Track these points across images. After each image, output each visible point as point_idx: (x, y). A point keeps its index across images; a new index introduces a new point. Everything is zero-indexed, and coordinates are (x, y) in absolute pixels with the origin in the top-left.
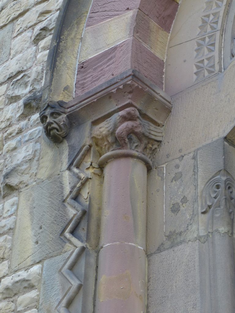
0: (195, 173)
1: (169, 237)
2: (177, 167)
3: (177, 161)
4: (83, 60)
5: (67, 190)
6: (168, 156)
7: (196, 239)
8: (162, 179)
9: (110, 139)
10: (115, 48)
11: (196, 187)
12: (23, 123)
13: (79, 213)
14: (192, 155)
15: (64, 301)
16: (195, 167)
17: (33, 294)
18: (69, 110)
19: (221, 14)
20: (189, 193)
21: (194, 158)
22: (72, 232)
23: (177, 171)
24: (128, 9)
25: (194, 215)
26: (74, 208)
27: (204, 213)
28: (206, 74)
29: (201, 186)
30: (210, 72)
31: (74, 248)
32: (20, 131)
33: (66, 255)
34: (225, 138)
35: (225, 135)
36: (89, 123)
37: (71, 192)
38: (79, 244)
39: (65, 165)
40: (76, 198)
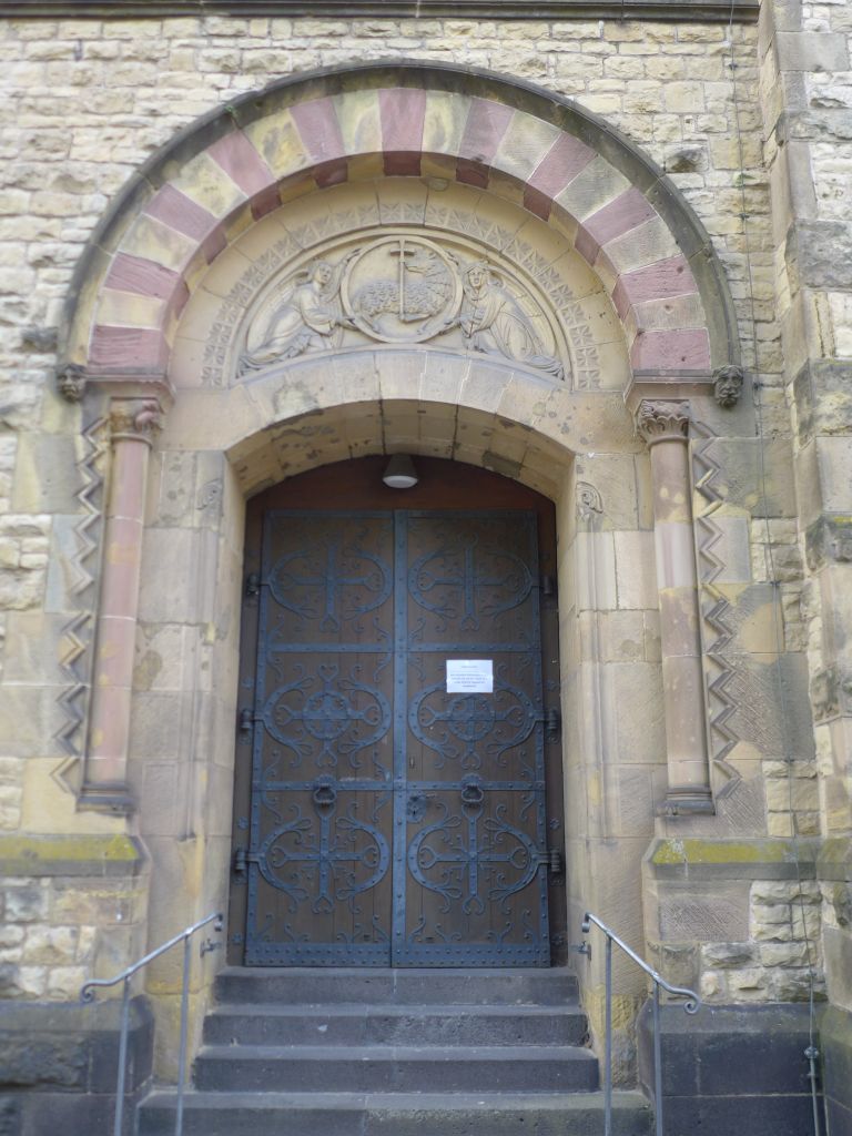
4: (100, 323)
6: (168, 445)
7: (189, 528)
8: (161, 464)
9: (129, 422)
10: (140, 331)
11: (194, 485)
13: (96, 483)
15: (80, 557)
16: (195, 467)
18: (88, 376)
20: (188, 488)
22: (88, 497)
23: (176, 463)
24: (156, 295)
25: (190, 508)
26: (89, 475)
27: (200, 509)
28: (213, 383)
29: (199, 486)
30: (216, 383)
31: (88, 513)
33: (83, 517)
34: (226, 453)
35: (226, 448)
38: (96, 512)
39: (78, 427)
40: (91, 465)
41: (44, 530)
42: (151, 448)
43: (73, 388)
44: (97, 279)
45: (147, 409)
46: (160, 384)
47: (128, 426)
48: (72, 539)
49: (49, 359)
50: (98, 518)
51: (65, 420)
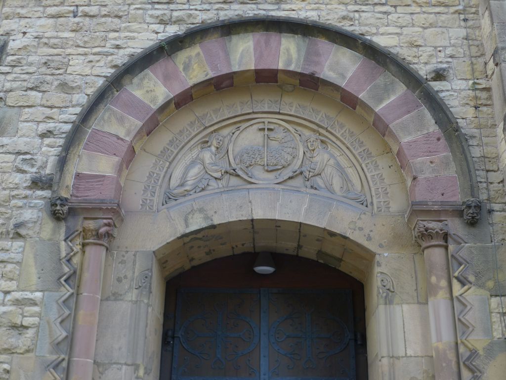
0: (134, 264)
1: (114, 294)
2: (123, 256)
3: (124, 253)
4: (79, 171)
5: (63, 254)
6: (118, 247)
7: (130, 301)
8: (113, 259)
9: (94, 233)
10: (104, 176)
11: (134, 273)
12: (28, 192)
13: (72, 272)
14: (133, 253)
15: (60, 320)
16: (134, 261)
17: (36, 309)
18: (70, 204)
19: (162, 176)
20: (129, 275)
21: (135, 255)
22: (65, 281)
23: (123, 258)
24: (115, 154)
25: (130, 288)
26: (68, 267)
27: (136, 289)
28: (148, 208)
29: (136, 274)
30: (150, 208)
31: (66, 291)
32: (26, 197)
33: (62, 294)
34: (154, 252)
35: (154, 250)
36: (82, 217)
37: (66, 256)
38: (71, 291)
39: (62, 237)
40: (69, 261)
41: (38, 302)
42: (107, 249)
43: (61, 212)
44: (79, 145)
45: (106, 225)
46: (115, 209)
47: (94, 236)
48: (55, 307)
49: (47, 193)
50: (73, 294)
51: (55, 231)
